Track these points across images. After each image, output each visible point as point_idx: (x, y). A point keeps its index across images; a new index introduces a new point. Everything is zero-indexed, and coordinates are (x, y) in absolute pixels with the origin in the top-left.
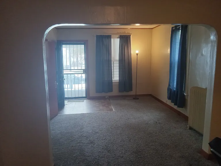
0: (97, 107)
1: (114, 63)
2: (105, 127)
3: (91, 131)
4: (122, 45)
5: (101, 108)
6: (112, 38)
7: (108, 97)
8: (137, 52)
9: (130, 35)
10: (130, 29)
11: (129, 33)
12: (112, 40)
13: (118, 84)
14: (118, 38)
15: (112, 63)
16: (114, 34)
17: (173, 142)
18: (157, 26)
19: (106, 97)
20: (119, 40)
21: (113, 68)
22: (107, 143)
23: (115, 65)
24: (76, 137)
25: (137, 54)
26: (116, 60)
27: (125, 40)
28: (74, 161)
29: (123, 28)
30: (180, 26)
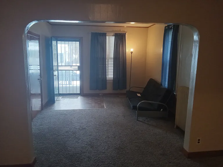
0: (89, 104)
1: (109, 60)
2: (93, 124)
3: (78, 127)
4: (117, 43)
5: (93, 105)
6: (108, 36)
7: (102, 94)
8: (132, 50)
9: (126, 34)
10: (126, 27)
11: (125, 31)
12: (107, 37)
13: (112, 82)
14: (113, 36)
15: (107, 61)
16: (108, 32)
17: (157, 140)
18: (152, 24)
19: (100, 94)
20: (114, 38)
21: (108, 65)
22: (92, 139)
23: (109, 63)
24: (62, 132)
25: (132, 53)
26: (111, 58)
27: (120, 39)
28: (56, 155)
29: (119, 26)
30: (172, 26)
